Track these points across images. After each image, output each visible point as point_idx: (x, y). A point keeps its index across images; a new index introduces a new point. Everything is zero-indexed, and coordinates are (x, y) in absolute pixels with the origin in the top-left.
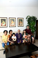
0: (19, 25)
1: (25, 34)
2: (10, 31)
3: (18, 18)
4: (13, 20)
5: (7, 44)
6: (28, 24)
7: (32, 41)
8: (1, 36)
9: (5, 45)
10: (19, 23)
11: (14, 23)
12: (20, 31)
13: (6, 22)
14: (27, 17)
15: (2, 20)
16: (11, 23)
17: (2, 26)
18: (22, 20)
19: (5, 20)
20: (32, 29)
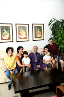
2: (19, 48)
6: (52, 34)
8: (2, 58)
10: (35, 33)
11: (26, 34)
12: (37, 49)
13: (9, 32)
14: (51, 21)
17: (2, 39)
18: (40, 28)
19: (7, 29)
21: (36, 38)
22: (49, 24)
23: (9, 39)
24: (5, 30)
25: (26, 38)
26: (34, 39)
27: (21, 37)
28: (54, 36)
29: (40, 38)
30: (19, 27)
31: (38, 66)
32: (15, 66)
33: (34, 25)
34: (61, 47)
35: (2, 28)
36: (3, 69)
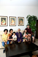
0: (20, 24)
1: (25, 33)
3: (18, 17)
4: (13, 19)
5: (7, 43)
7: (32, 41)
9: (5, 44)
10: (19, 22)
11: (15, 22)
13: (6, 21)
14: (28, 16)
15: (2, 19)
16: (11, 22)
17: (2, 24)
18: (22, 19)
19: (5, 19)
20: (33, 29)
22: (27, 18)
23: (5, 24)
24: (3, 20)
28: (29, 24)
36: (1, 41)
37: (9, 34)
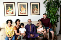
2: (17, 21)
3: (31, 3)
6: (46, 11)
10: (33, 9)
11: (26, 10)
13: (13, 9)
16: (20, 10)
18: (37, 6)
19: (11, 6)
21: (34, 13)
24: (9, 7)
25: (26, 13)
26: (32, 14)
27: (22, 12)
29: (36, 13)
30: (20, 5)
31: (31, 35)
32: (13, 34)
33: (32, 4)
34: (51, 21)
35: (7, 6)
37: (15, 26)
